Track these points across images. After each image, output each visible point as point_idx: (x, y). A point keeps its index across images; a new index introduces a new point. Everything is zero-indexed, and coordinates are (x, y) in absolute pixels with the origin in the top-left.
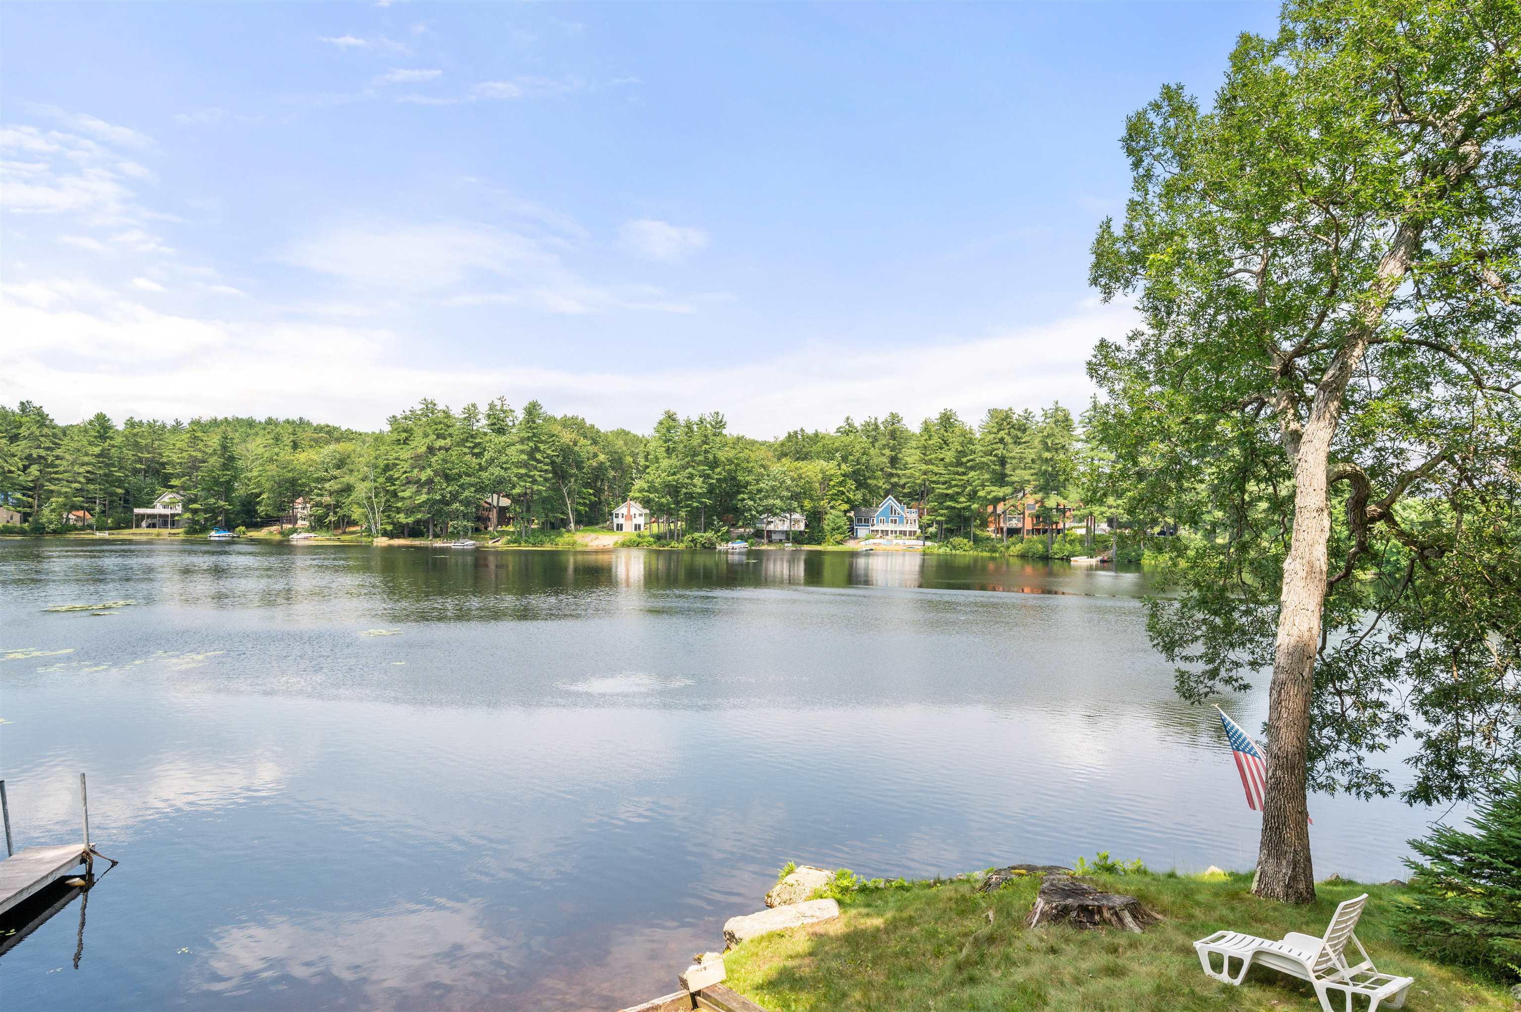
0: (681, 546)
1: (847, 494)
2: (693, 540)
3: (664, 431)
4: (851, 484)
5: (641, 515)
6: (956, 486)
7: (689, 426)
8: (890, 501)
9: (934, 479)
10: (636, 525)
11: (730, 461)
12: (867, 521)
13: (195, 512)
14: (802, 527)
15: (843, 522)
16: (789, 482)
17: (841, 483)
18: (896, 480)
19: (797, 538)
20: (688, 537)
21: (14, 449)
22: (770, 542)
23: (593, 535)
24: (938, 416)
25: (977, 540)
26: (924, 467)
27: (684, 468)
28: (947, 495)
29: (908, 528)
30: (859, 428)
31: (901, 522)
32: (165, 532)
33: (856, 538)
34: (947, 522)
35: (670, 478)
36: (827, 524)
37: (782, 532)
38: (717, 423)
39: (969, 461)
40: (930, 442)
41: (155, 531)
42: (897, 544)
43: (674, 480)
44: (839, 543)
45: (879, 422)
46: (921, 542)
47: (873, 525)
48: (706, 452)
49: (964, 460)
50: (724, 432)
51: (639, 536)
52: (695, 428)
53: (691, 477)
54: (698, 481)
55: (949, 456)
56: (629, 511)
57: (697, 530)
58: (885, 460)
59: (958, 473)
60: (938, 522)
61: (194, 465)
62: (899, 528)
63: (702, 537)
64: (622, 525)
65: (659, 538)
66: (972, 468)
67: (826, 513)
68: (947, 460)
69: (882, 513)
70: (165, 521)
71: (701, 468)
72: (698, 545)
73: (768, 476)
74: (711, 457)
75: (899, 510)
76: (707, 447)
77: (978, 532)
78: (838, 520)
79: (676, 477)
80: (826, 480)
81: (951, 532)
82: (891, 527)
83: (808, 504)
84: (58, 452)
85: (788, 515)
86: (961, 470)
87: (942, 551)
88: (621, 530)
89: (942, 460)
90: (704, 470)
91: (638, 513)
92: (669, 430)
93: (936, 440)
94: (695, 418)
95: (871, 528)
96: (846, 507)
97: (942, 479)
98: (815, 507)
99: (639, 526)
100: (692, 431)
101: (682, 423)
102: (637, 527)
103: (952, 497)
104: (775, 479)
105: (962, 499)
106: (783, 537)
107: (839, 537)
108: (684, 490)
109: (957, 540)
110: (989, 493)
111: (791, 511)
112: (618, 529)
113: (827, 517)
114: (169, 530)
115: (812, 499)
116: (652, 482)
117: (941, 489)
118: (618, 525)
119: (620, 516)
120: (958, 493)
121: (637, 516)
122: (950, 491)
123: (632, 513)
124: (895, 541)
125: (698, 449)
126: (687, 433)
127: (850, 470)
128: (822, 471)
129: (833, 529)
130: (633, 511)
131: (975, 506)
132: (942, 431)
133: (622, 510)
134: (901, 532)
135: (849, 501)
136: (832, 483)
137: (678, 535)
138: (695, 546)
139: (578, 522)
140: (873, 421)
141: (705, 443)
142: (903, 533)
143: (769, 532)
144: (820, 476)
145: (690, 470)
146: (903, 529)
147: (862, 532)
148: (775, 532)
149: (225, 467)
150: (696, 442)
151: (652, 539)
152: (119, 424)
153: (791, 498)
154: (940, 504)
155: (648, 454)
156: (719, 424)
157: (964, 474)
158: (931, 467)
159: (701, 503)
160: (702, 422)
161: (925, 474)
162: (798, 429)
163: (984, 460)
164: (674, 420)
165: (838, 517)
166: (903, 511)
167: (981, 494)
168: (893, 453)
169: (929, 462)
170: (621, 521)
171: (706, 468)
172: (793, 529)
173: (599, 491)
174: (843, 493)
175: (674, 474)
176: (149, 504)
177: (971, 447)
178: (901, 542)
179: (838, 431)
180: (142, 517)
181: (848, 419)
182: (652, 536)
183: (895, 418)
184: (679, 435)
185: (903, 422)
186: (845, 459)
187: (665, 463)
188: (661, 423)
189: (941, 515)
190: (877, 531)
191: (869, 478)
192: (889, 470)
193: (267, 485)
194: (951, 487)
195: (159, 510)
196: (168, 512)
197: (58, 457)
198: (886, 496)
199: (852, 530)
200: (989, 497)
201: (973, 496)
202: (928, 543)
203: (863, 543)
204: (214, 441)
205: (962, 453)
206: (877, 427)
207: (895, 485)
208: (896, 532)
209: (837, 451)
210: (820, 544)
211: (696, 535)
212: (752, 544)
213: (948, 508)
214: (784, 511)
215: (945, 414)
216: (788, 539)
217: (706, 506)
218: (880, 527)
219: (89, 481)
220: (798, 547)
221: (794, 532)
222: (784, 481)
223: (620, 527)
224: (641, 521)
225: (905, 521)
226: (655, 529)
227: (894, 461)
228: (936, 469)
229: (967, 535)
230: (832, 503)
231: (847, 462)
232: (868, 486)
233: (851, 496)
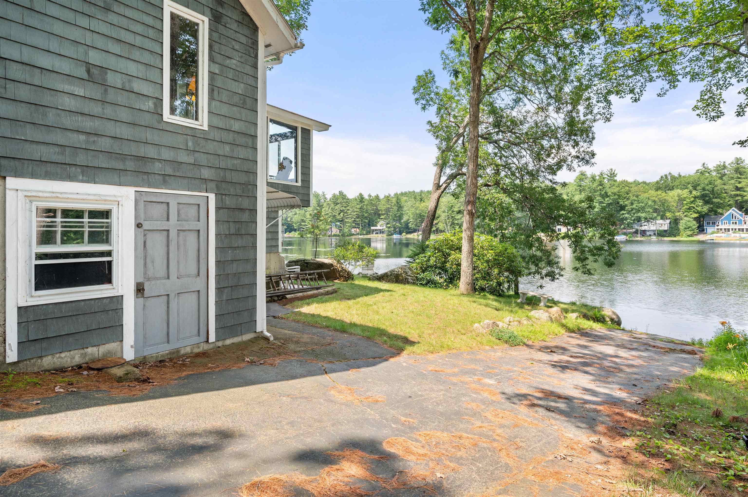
1: (697, 208)
3: (579, 181)
4: (700, 202)
7: (593, 177)
8: (733, 211)
11: (615, 194)
12: (714, 223)
13: (389, 227)
14: (666, 228)
15: (695, 225)
16: (651, 203)
17: (692, 202)
21: (336, 207)
22: (643, 236)
29: (745, 227)
30: (712, 169)
31: (740, 223)
32: (380, 235)
33: (705, 233)
36: (682, 225)
37: (652, 231)
38: (611, 174)
41: (376, 235)
44: (690, 236)
45: (727, 164)
47: (717, 226)
48: (600, 190)
50: (615, 178)
52: (597, 178)
54: (597, 205)
58: (731, 186)
61: (388, 210)
62: (737, 227)
67: (681, 219)
69: (726, 218)
70: (381, 232)
71: (598, 198)
73: (638, 201)
75: (738, 216)
76: (601, 187)
80: (681, 200)
83: (668, 215)
84: (348, 208)
85: (653, 221)
90: (601, 199)
92: (581, 180)
94: (598, 174)
96: (697, 215)
98: (674, 216)
100: (594, 180)
101: (589, 176)
104: (643, 202)
106: (652, 233)
107: (689, 233)
113: (682, 221)
114: (382, 235)
115: (670, 212)
124: (733, 235)
125: (597, 189)
126: (591, 181)
127: (698, 194)
128: (679, 196)
129: (685, 228)
134: (739, 229)
135: (697, 212)
136: (685, 202)
140: (722, 164)
142: (741, 230)
143: (643, 231)
144: (677, 198)
146: (741, 228)
147: (710, 230)
148: (648, 231)
149: (398, 210)
150: (595, 185)
152: (366, 197)
153: (654, 212)
156: (612, 175)
160: (602, 175)
164: (585, 175)
165: (689, 221)
166: (742, 217)
168: (737, 182)
172: (662, 228)
174: (694, 208)
176: (376, 226)
178: (738, 235)
179: (696, 172)
180: (373, 230)
181: (704, 164)
183: (739, 161)
184: (587, 182)
186: (695, 188)
188: (577, 177)
190: (721, 229)
191: (715, 198)
192: (733, 192)
193: (412, 216)
195: (379, 227)
196: (381, 228)
197: (348, 210)
198: (729, 208)
199: (701, 228)
203: (709, 236)
204: (394, 200)
206: (725, 167)
207: (738, 201)
208: (735, 229)
209: (690, 183)
212: (630, 237)
214: (651, 219)
216: (655, 234)
218: (723, 227)
219: (358, 218)
220: (661, 238)
221: (658, 231)
225: (743, 223)
230: (685, 214)
231: (695, 189)
232: (712, 203)
233: (699, 209)
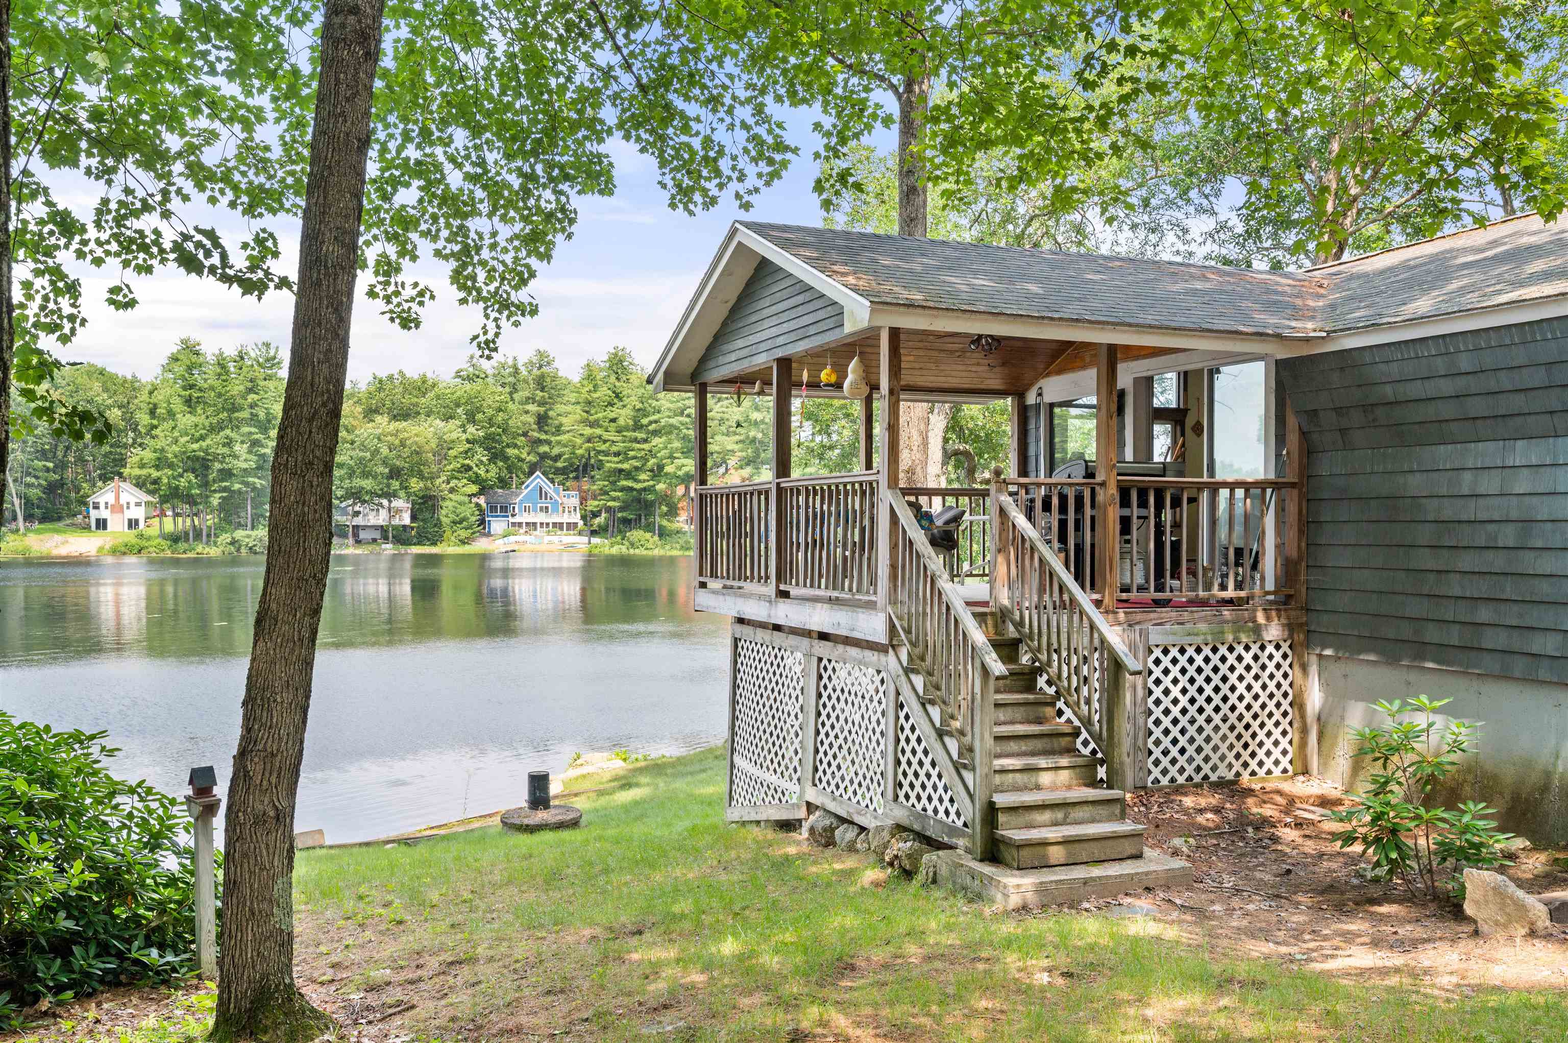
0: (213, 552)
1: (475, 469)
2: (233, 542)
3: (179, 369)
4: (481, 455)
5: (138, 504)
6: (634, 458)
7: (221, 364)
8: (539, 479)
9: (603, 447)
10: (130, 521)
12: (504, 509)
14: (406, 520)
15: (468, 511)
16: (385, 451)
17: (466, 454)
18: (544, 449)
19: (400, 536)
20: (225, 538)
22: (358, 542)
23: (58, 538)
24: (606, 358)
25: (663, 534)
26: (588, 431)
27: (215, 429)
28: (621, 471)
29: (565, 519)
30: (489, 372)
31: (555, 510)
33: (489, 535)
34: (621, 509)
35: (195, 446)
36: (445, 514)
37: (375, 528)
38: (266, 361)
39: (651, 423)
40: (595, 395)
42: (550, 543)
43: (201, 449)
44: (463, 542)
45: (520, 366)
46: (586, 539)
47: (513, 515)
49: (645, 421)
50: (278, 374)
51: (141, 536)
52: (231, 366)
53: (229, 443)
54: (240, 449)
55: (624, 415)
56: (117, 498)
57: (240, 526)
58: (531, 419)
59: (636, 440)
60: (609, 510)
62: (552, 519)
63: (249, 536)
64: (105, 521)
65: (175, 539)
66: (656, 433)
67: (444, 499)
68: (621, 422)
69: (527, 498)
71: (246, 429)
72: (243, 550)
73: (352, 443)
74: (262, 415)
75: (551, 492)
76: (256, 397)
77: (665, 523)
78: (461, 509)
79: (204, 444)
80: (443, 448)
81: (627, 523)
82: (541, 518)
83: (415, 484)
85: (385, 502)
86: (640, 435)
87: (615, 550)
88: (105, 528)
89: (613, 420)
90: (251, 433)
91: (133, 501)
92: (189, 369)
93: (604, 392)
94: (231, 351)
95: (511, 520)
96: (474, 488)
97: (614, 449)
98: (427, 488)
99: (137, 521)
100: (227, 373)
101: (210, 358)
102: (133, 524)
103: (628, 475)
104: (363, 448)
105: (643, 477)
106: (377, 535)
107: (464, 534)
108: (217, 466)
109: (636, 535)
110: (679, 468)
111: (390, 495)
112: (98, 527)
113: (444, 504)
115: (422, 477)
116: (162, 450)
117: (611, 463)
118: (98, 521)
119: (102, 506)
120: (637, 469)
121: (132, 505)
122: (625, 466)
123: (123, 501)
124: (547, 539)
125: (239, 401)
126: (220, 375)
127: (480, 433)
128: (437, 435)
129: (454, 522)
130: (124, 498)
131: (661, 487)
132: (613, 379)
133: (105, 496)
134: (555, 524)
135: (477, 480)
136: (452, 453)
137: (209, 536)
138: (238, 550)
139: (28, 518)
140: (510, 362)
141: (251, 390)
142: (559, 526)
143: (356, 527)
144: (434, 442)
145: (228, 432)
146: (558, 520)
147: (497, 525)
148: (365, 528)
150: (236, 388)
151: (163, 542)
153: (390, 477)
154: (613, 483)
155: (155, 406)
156: (271, 362)
157: (645, 441)
158: (598, 431)
159: (247, 484)
160: (242, 358)
161: (589, 440)
162: (395, 372)
163: (673, 421)
164: (197, 354)
165: (461, 504)
166: (558, 494)
167: (669, 469)
168: (542, 410)
169: (594, 424)
170: (104, 513)
171: (253, 430)
172: (396, 522)
173: (62, 466)
174: (469, 468)
175: (202, 438)
177: (654, 403)
178: (555, 539)
179: (458, 375)
182: (164, 536)
183: (543, 359)
184: (207, 378)
185: (556, 364)
186: (471, 418)
187: (186, 420)
188: (175, 359)
189: (614, 499)
190: (520, 524)
191: (508, 446)
192: (536, 434)
194: (627, 459)
198: (531, 473)
199: (482, 522)
200: (680, 473)
201: (658, 472)
202: (596, 540)
203: (499, 542)
205: (642, 412)
206: (516, 371)
207: (543, 457)
208: (547, 524)
209: (458, 405)
210: (434, 544)
211: (239, 534)
213: (622, 489)
214: (379, 496)
215: (616, 355)
216: (386, 538)
217: (254, 489)
218: (524, 518)
220: (402, 549)
221: (395, 528)
222: (377, 451)
223: (102, 524)
224: (139, 513)
225: (561, 509)
226: (169, 525)
227: (542, 420)
228: (606, 436)
229: (649, 528)
230: (453, 483)
231: (474, 422)
232: (506, 458)
233: (482, 472)
